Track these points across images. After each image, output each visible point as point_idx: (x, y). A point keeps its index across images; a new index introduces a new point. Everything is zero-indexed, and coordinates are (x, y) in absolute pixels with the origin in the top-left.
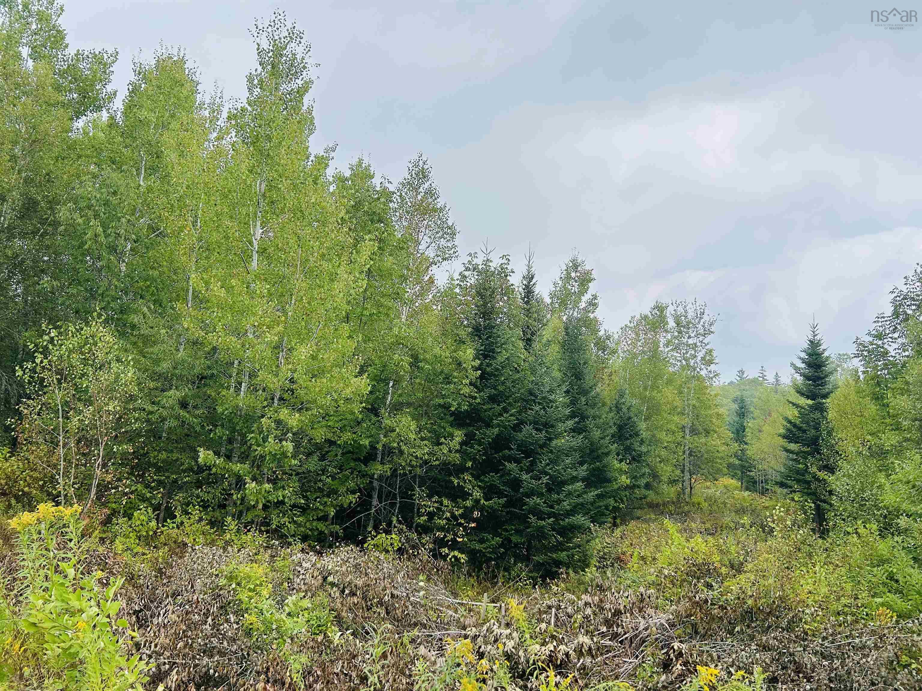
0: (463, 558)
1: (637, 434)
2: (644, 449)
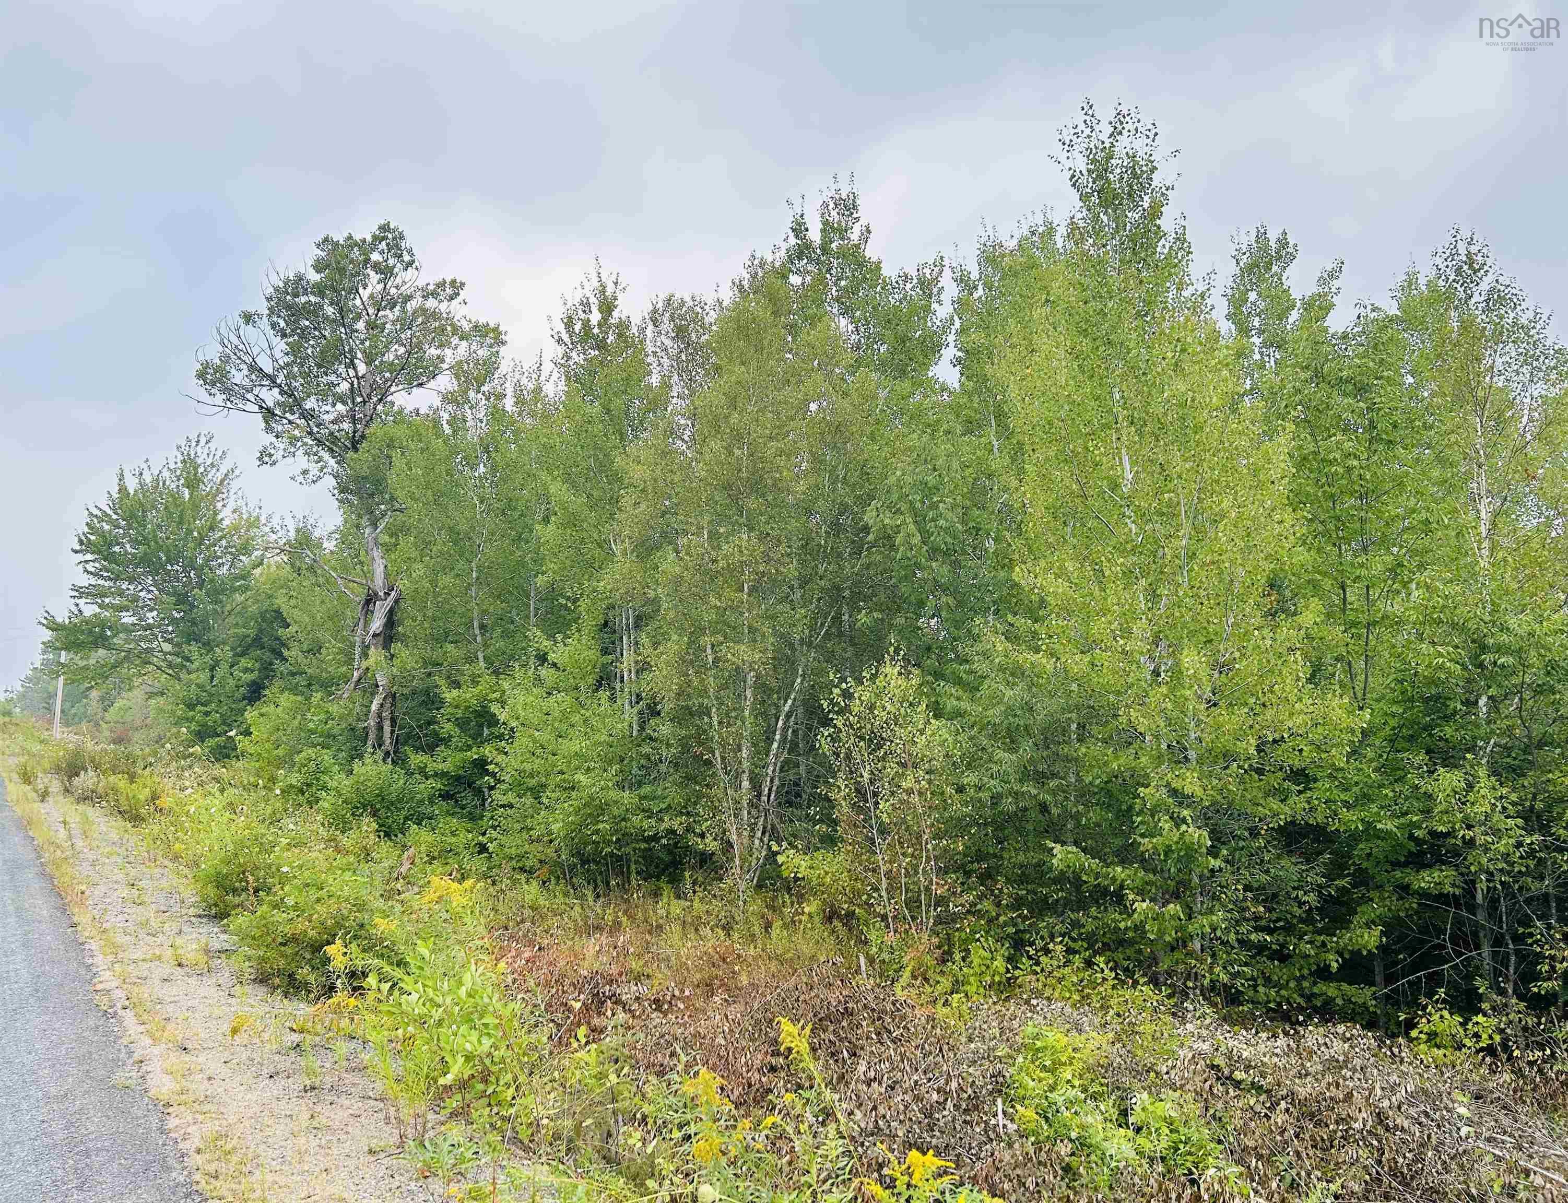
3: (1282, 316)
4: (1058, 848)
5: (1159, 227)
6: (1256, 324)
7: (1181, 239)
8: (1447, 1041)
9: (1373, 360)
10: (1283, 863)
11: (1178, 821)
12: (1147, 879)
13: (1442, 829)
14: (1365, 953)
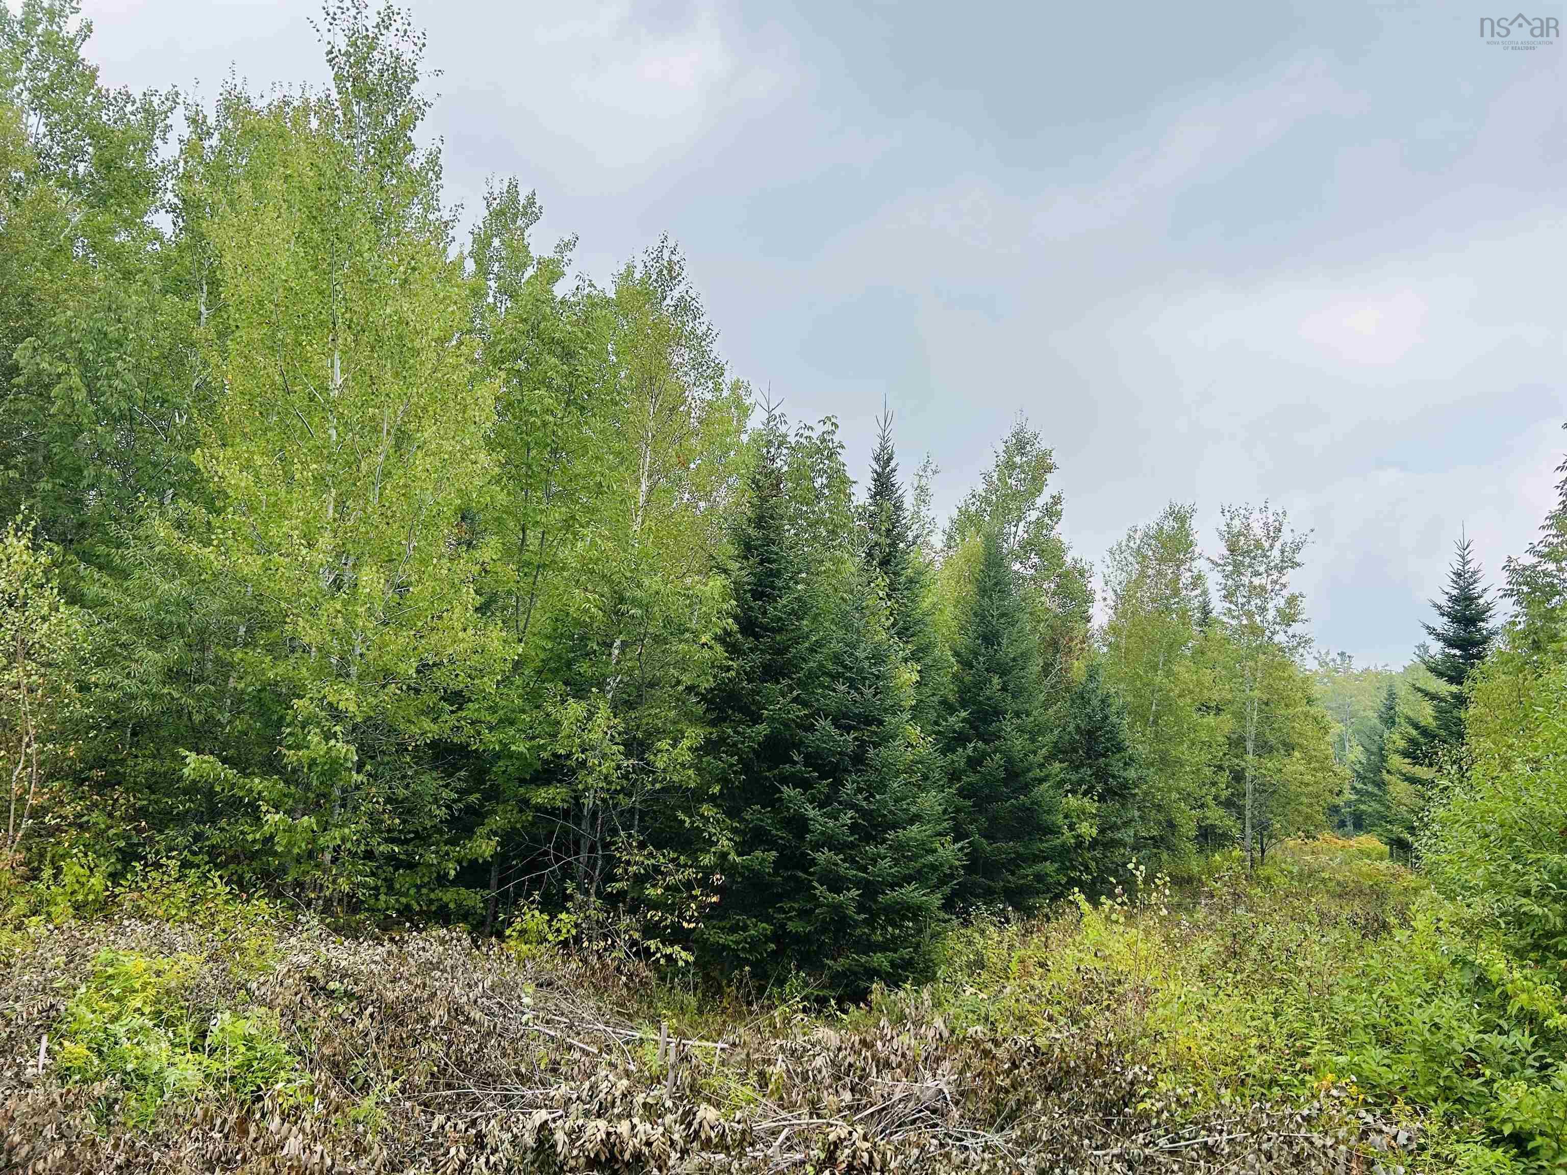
0: (684, 956)
1: (1120, 748)
2: (1132, 774)
3: (521, 268)
4: (192, 757)
5: (410, 139)
6: (496, 269)
7: (433, 161)
8: (533, 937)
9: (582, 331)
10: (423, 778)
11: (328, 735)
12: (286, 791)
13: (562, 752)
14: (480, 861)
